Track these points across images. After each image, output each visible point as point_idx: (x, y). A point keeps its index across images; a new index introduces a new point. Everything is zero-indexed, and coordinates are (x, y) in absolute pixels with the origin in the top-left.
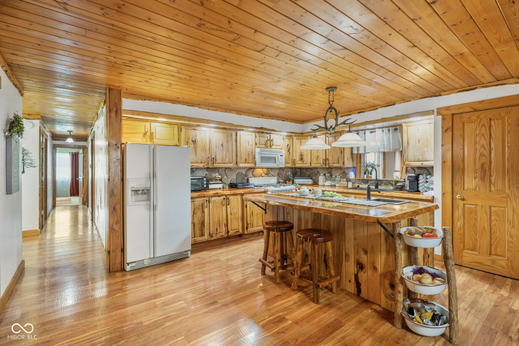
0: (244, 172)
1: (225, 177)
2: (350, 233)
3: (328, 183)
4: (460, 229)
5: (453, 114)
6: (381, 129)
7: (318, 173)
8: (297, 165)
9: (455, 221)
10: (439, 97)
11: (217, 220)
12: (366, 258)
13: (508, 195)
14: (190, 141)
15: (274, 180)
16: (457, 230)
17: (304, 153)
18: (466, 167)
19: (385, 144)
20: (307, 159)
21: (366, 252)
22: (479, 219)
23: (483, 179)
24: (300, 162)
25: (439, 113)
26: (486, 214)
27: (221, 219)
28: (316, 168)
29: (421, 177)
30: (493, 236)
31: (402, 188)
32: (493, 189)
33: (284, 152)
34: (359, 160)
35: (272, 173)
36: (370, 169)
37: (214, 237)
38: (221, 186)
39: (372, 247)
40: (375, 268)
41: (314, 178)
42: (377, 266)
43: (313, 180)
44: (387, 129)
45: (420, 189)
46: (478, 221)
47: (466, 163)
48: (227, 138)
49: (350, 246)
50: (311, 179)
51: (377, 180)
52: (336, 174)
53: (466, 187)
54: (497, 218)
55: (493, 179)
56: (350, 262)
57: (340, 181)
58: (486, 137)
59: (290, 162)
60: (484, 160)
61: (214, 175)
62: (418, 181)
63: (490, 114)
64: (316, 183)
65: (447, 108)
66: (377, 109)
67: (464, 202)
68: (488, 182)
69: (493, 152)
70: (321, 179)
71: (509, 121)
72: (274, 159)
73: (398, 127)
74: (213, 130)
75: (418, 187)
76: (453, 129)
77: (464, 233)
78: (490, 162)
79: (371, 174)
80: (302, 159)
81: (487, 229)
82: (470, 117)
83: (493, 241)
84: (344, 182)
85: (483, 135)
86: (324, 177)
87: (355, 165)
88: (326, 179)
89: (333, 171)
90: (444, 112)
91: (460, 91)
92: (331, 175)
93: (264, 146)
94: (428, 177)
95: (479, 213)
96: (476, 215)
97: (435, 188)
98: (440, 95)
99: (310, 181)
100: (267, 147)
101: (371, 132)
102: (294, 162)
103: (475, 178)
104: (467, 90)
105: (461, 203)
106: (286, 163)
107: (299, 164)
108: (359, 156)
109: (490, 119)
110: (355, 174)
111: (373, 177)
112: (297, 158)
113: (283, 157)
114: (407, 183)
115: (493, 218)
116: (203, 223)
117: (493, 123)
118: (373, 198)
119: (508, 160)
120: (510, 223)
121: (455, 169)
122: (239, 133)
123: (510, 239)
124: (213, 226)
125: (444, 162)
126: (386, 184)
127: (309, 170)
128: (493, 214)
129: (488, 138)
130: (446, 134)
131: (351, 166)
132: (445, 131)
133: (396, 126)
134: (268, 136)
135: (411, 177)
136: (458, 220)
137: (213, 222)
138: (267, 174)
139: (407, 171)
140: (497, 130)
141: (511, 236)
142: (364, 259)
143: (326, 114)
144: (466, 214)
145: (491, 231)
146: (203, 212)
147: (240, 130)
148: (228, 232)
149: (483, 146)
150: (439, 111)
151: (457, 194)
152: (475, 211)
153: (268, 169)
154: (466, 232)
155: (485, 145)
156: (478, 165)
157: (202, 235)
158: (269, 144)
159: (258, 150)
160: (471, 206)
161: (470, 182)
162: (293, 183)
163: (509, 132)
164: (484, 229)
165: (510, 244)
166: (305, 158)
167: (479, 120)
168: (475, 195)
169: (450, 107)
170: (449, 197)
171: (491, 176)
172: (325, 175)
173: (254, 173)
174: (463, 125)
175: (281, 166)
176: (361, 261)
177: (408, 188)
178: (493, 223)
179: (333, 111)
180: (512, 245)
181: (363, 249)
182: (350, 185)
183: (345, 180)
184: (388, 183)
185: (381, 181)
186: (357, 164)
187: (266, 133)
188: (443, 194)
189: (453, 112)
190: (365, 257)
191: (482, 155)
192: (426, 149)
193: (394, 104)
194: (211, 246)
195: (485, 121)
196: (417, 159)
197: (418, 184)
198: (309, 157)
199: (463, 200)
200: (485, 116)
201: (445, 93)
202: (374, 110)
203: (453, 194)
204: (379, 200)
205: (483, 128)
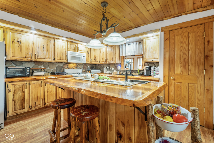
0: (62, 66)
1: (48, 68)
2: (112, 108)
3: (108, 72)
4: (172, 97)
5: (169, 31)
6: (133, 43)
7: (104, 67)
8: (93, 63)
9: (170, 92)
10: (162, 21)
11: (36, 96)
12: (124, 130)
13: (198, 77)
14: (16, 41)
15: (80, 71)
16: (171, 97)
17: (97, 56)
18: (176, 61)
19: (135, 51)
20: (98, 59)
21: (123, 125)
22: (182, 91)
23: (184, 67)
24: (94, 61)
25: (162, 30)
26: (186, 88)
27: (39, 96)
28: (103, 64)
29: (152, 68)
30: (189, 101)
31: (142, 74)
32: (190, 73)
33: (85, 55)
34: (122, 60)
35: (79, 67)
36: (127, 64)
37: (33, 109)
38: (43, 73)
39: (128, 121)
40: (130, 139)
41: (102, 70)
42: (132, 138)
43: (101, 71)
44: (136, 43)
45: (152, 74)
46: (182, 92)
47: (176, 59)
48: (47, 42)
49: (112, 119)
50: (100, 70)
51: (131, 70)
52: (112, 67)
53: (176, 73)
54: (192, 90)
55: (190, 67)
56: (112, 131)
57: (114, 71)
58: (186, 43)
59: (89, 60)
60: (185, 56)
61: (40, 67)
62: (150, 70)
63: (189, 30)
64: (102, 72)
65: (167, 27)
66: (131, 29)
67: (175, 81)
68: (187, 70)
69: (190, 52)
70: (105, 70)
71: (199, 33)
72: (79, 58)
73: (141, 42)
74: (36, 36)
75: (150, 73)
76: (169, 39)
77: (175, 99)
78: (189, 58)
79: (128, 67)
80: (95, 59)
81: (186, 97)
82: (178, 32)
83: (190, 103)
84: (115, 72)
85: (185, 42)
86: (106, 69)
87: (121, 63)
88: (107, 70)
89: (111, 66)
90: (165, 30)
91: (173, 17)
92: (110, 68)
93: (73, 50)
94: (155, 68)
95: (182, 87)
96: (181, 88)
97: (160, 73)
98: (163, 20)
99: (99, 71)
100: (75, 51)
101: (128, 45)
102: (91, 61)
103: (181, 67)
104: (177, 16)
105: (173, 81)
106: (86, 61)
107: (94, 62)
108: (123, 57)
109: (189, 33)
110: (121, 67)
111: (129, 69)
112: (93, 58)
113: (85, 57)
114: (145, 71)
115: (190, 90)
116: (23, 100)
117: (190, 35)
118: (129, 80)
119: (198, 56)
120: (199, 93)
121: (170, 63)
122: (56, 40)
123: (199, 102)
124: (32, 101)
125: (165, 58)
126: (135, 72)
127: (99, 66)
128: (190, 88)
129: (187, 44)
130: (166, 42)
131: (119, 63)
132: (165, 40)
133: (140, 41)
134: (76, 44)
135: (147, 68)
136: (172, 92)
137: (32, 98)
138: (77, 67)
139: (145, 65)
140: (192, 39)
141: (199, 101)
142: (122, 130)
143: (101, 22)
144: (176, 88)
145: (188, 98)
146: (23, 92)
147: (57, 39)
148: (45, 104)
149: (185, 48)
150: (163, 29)
151: (171, 76)
152: (181, 86)
153: (77, 64)
154: (176, 98)
155: (186, 48)
156: (182, 59)
157: (23, 108)
158: (76, 49)
159: (69, 52)
160: (178, 83)
161: (178, 69)
162: (91, 72)
163: (198, 40)
164: (185, 96)
165: (199, 105)
166: (97, 59)
167: (183, 33)
168: (181, 77)
169: (168, 26)
170: (167, 78)
171: (189, 66)
172: (106, 68)
173: (68, 66)
174: (175, 37)
175: (83, 62)
176: (120, 131)
177: (145, 74)
178: (189, 93)
179: (105, 19)
180: (200, 106)
181: (121, 122)
182: (118, 73)
183: (116, 70)
184: (136, 71)
185: (133, 70)
186: (122, 61)
187: (75, 43)
188: (164, 77)
189: (170, 29)
190: (123, 128)
191: (184, 54)
192: (154, 52)
193: (140, 26)
194: (30, 116)
195: (186, 34)
196: (150, 58)
197: (150, 72)
198: (99, 58)
199: (174, 80)
200: (186, 31)
201: (166, 19)
202: (130, 30)
203: (169, 77)
204: (132, 81)
205: (185, 38)
